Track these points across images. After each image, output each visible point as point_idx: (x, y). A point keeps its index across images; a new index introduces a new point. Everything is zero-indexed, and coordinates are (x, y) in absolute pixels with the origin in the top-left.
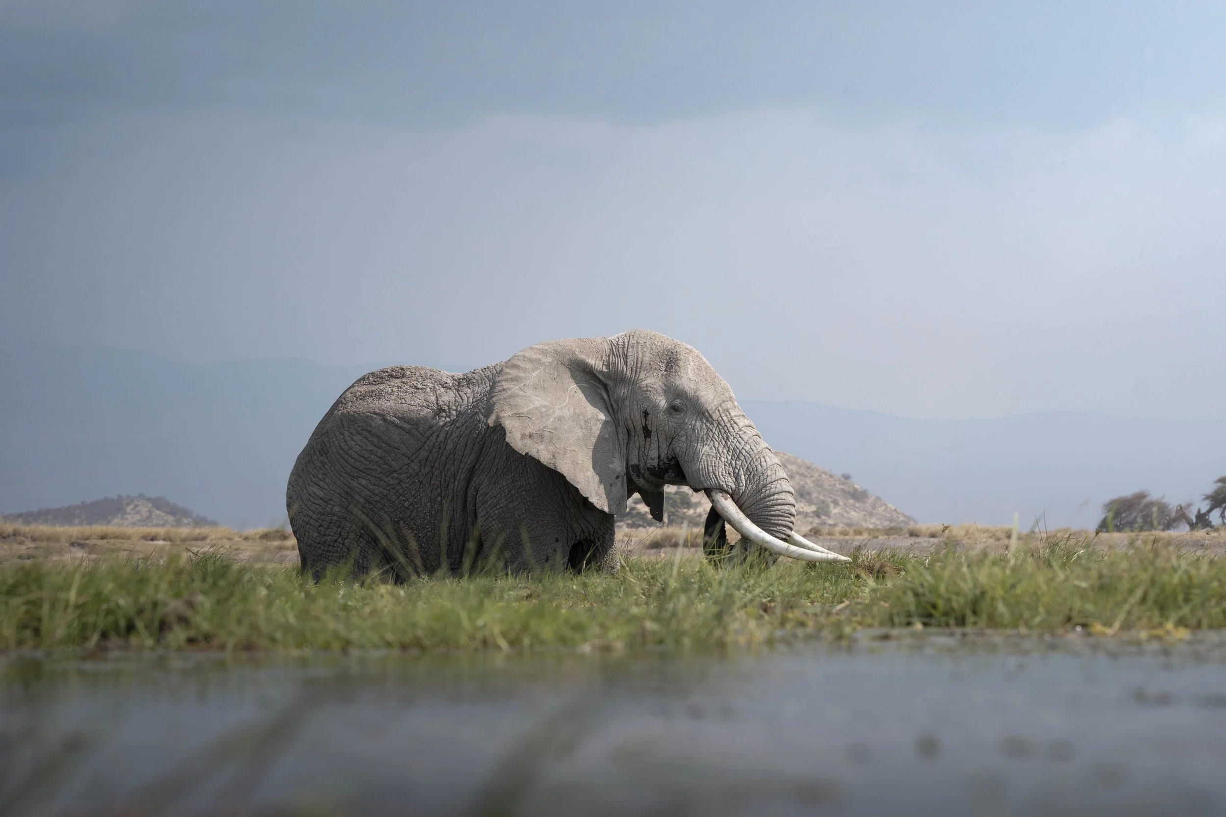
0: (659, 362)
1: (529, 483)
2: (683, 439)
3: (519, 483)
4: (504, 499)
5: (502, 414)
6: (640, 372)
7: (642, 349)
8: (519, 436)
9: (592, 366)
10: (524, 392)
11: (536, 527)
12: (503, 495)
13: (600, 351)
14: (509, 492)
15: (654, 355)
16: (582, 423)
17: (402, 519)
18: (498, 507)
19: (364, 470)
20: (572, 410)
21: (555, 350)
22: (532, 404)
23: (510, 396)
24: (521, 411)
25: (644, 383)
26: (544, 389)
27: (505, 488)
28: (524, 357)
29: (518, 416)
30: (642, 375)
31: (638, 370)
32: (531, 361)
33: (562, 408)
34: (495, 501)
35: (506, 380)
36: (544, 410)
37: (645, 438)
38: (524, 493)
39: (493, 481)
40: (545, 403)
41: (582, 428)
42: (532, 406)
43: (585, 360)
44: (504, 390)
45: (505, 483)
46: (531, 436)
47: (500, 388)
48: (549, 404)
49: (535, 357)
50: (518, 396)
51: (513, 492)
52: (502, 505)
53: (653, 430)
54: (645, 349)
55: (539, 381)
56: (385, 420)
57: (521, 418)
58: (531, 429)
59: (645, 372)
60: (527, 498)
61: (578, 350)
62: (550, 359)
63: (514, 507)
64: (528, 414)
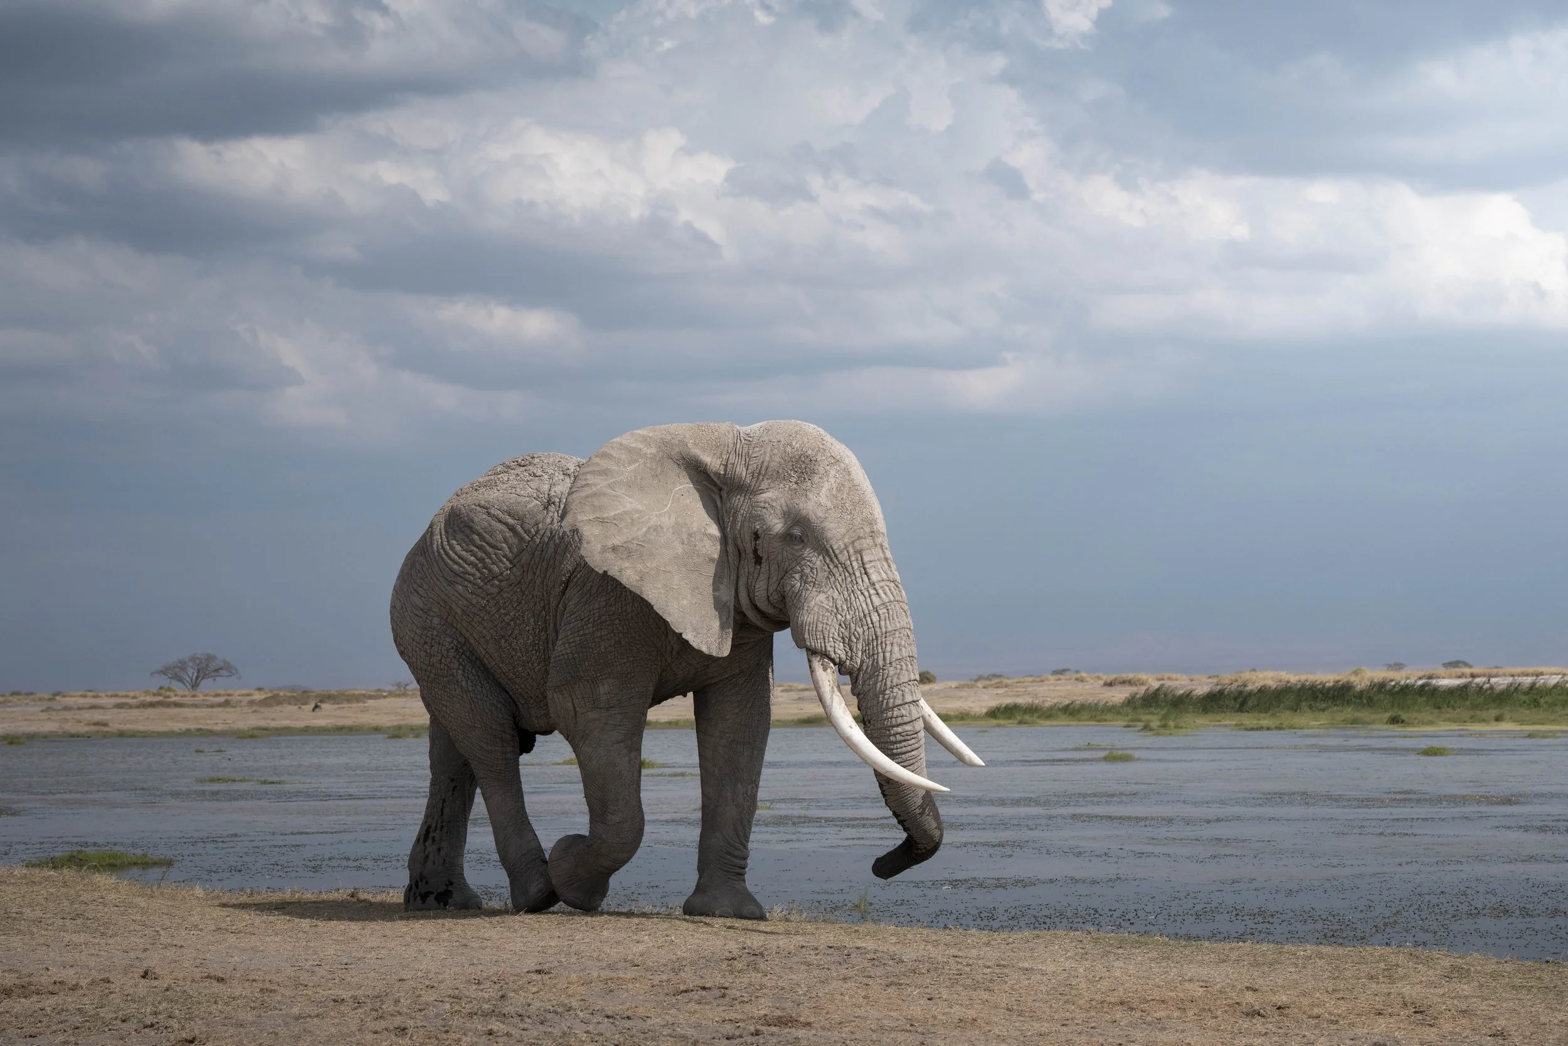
0: (791, 470)
1: (626, 611)
2: (797, 576)
3: (613, 609)
4: (591, 625)
5: (580, 517)
6: (763, 480)
7: (772, 451)
8: (599, 547)
9: (706, 464)
10: (613, 490)
11: (625, 663)
12: (591, 620)
13: (721, 445)
14: (600, 617)
15: (785, 461)
16: (685, 537)
17: (503, 637)
18: (581, 633)
19: (462, 575)
20: (673, 519)
21: (662, 439)
22: (621, 507)
23: (594, 495)
24: (606, 515)
25: (764, 495)
26: (641, 488)
27: (596, 611)
28: (621, 444)
29: (602, 521)
30: (764, 485)
31: (761, 477)
32: (629, 450)
33: (660, 515)
34: (580, 625)
35: (593, 473)
36: (636, 516)
37: (756, 563)
38: (617, 622)
39: (584, 600)
40: (640, 507)
41: (683, 543)
42: (621, 509)
43: (698, 456)
44: (587, 485)
45: (597, 606)
46: (614, 549)
47: (584, 483)
48: (644, 508)
49: (634, 445)
50: (605, 494)
51: (604, 618)
52: (587, 632)
53: (765, 556)
54: (776, 451)
55: (636, 477)
56: (489, 514)
57: (605, 524)
58: (618, 541)
59: (770, 481)
60: (621, 628)
61: (691, 441)
62: (654, 451)
63: (601, 637)
64: (615, 519)
